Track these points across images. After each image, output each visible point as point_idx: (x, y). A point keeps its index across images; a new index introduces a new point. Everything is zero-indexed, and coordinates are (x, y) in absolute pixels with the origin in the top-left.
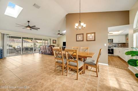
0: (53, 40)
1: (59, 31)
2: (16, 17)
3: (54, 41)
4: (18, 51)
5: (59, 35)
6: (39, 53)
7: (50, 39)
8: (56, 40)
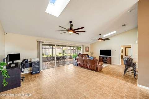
0: (86, 47)
1: (100, 35)
2: (58, 17)
3: (87, 49)
4: (49, 61)
5: (100, 40)
6: (74, 65)
7: (83, 46)
8: (89, 47)
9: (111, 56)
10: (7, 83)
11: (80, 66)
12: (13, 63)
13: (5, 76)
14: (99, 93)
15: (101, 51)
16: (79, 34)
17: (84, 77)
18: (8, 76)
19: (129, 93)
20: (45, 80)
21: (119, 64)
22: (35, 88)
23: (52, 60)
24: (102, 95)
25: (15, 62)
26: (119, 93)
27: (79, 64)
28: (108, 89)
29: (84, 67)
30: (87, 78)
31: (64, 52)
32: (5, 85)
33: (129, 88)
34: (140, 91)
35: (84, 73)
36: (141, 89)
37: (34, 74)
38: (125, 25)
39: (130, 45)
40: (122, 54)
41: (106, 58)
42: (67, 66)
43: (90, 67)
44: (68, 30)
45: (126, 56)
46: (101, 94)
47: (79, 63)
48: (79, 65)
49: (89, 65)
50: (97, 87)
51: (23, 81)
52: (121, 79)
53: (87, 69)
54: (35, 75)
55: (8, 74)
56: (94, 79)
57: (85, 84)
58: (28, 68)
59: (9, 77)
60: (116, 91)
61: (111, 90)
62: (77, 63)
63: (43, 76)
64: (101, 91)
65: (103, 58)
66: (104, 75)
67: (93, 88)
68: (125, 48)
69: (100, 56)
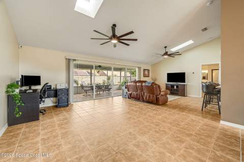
0: (144, 70)
1: (166, 47)
2: (93, 17)
3: (146, 73)
4: (86, 91)
5: (166, 57)
6: (124, 97)
7: (139, 68)
8: (149, 70)
9: (184, 82)
10: (20, 113)
11: (133, 98)
12: (30, 89)
13: (18, 103)
14: (154, 130)
15: (169, 75)
16: (128, 45)
17: (136, 111)
18: (21, 103)
19: (202, 132)
20: (74, 113)
22: (58, 122)
23: (89, 90)
24: (158, 133)
25: (33, 87)
26: (185, 131)
27: (131, 94)
28: (169, 125)
29: (137, 98)
30: (140, 112)
31: (109, 79)
32: (17, 116)
33: (205, 125)
34: (223, 129)
35: (138, 106)
36: (225, 127)
37: (60, 107)
38: (206, 29)
41: (177, 87)
42: (112, 99)
43: (147, 98)
44: (111, 39)
46: (156, 131)
47: (130, 92)
48: (130, 97)
49: (146, 95)
50: (153, 123)
51: (43, 114)
52: (196, 115)
53: (143, 101)
54: (62, 109)
55: (22, 101)
56: (151, 114)
57: (134, 119)
58: (52, 99)
59: (23, 104)
60: (182, 128)
61: (173, 127)
62: (128, 92)
63: (73, 110)
64: (157, 127)
65: (172, 86)
66: (169, 109)
67: (145, 125)
68: (212, 70)
69: (166, 84)
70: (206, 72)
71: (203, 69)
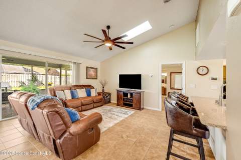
0: (88, 68)
1: (108, 27)
8: (96, 69)
9: (140, 88)
15: (122, 77)
21: (159, 108)
39: (179, 62)
40: (164, 85)
41: (131, 95)
45: (171, 89)
65: (126, 94)
68: (171, 73)
69: (118, 91)
70: (165, 74)
71: (163, 71)
